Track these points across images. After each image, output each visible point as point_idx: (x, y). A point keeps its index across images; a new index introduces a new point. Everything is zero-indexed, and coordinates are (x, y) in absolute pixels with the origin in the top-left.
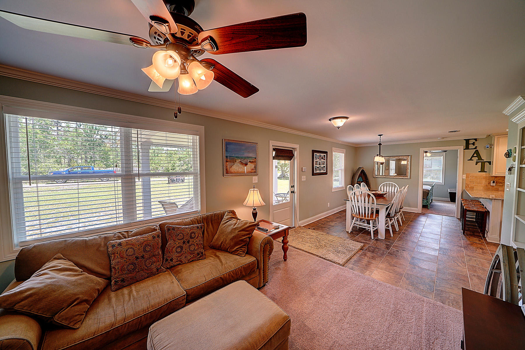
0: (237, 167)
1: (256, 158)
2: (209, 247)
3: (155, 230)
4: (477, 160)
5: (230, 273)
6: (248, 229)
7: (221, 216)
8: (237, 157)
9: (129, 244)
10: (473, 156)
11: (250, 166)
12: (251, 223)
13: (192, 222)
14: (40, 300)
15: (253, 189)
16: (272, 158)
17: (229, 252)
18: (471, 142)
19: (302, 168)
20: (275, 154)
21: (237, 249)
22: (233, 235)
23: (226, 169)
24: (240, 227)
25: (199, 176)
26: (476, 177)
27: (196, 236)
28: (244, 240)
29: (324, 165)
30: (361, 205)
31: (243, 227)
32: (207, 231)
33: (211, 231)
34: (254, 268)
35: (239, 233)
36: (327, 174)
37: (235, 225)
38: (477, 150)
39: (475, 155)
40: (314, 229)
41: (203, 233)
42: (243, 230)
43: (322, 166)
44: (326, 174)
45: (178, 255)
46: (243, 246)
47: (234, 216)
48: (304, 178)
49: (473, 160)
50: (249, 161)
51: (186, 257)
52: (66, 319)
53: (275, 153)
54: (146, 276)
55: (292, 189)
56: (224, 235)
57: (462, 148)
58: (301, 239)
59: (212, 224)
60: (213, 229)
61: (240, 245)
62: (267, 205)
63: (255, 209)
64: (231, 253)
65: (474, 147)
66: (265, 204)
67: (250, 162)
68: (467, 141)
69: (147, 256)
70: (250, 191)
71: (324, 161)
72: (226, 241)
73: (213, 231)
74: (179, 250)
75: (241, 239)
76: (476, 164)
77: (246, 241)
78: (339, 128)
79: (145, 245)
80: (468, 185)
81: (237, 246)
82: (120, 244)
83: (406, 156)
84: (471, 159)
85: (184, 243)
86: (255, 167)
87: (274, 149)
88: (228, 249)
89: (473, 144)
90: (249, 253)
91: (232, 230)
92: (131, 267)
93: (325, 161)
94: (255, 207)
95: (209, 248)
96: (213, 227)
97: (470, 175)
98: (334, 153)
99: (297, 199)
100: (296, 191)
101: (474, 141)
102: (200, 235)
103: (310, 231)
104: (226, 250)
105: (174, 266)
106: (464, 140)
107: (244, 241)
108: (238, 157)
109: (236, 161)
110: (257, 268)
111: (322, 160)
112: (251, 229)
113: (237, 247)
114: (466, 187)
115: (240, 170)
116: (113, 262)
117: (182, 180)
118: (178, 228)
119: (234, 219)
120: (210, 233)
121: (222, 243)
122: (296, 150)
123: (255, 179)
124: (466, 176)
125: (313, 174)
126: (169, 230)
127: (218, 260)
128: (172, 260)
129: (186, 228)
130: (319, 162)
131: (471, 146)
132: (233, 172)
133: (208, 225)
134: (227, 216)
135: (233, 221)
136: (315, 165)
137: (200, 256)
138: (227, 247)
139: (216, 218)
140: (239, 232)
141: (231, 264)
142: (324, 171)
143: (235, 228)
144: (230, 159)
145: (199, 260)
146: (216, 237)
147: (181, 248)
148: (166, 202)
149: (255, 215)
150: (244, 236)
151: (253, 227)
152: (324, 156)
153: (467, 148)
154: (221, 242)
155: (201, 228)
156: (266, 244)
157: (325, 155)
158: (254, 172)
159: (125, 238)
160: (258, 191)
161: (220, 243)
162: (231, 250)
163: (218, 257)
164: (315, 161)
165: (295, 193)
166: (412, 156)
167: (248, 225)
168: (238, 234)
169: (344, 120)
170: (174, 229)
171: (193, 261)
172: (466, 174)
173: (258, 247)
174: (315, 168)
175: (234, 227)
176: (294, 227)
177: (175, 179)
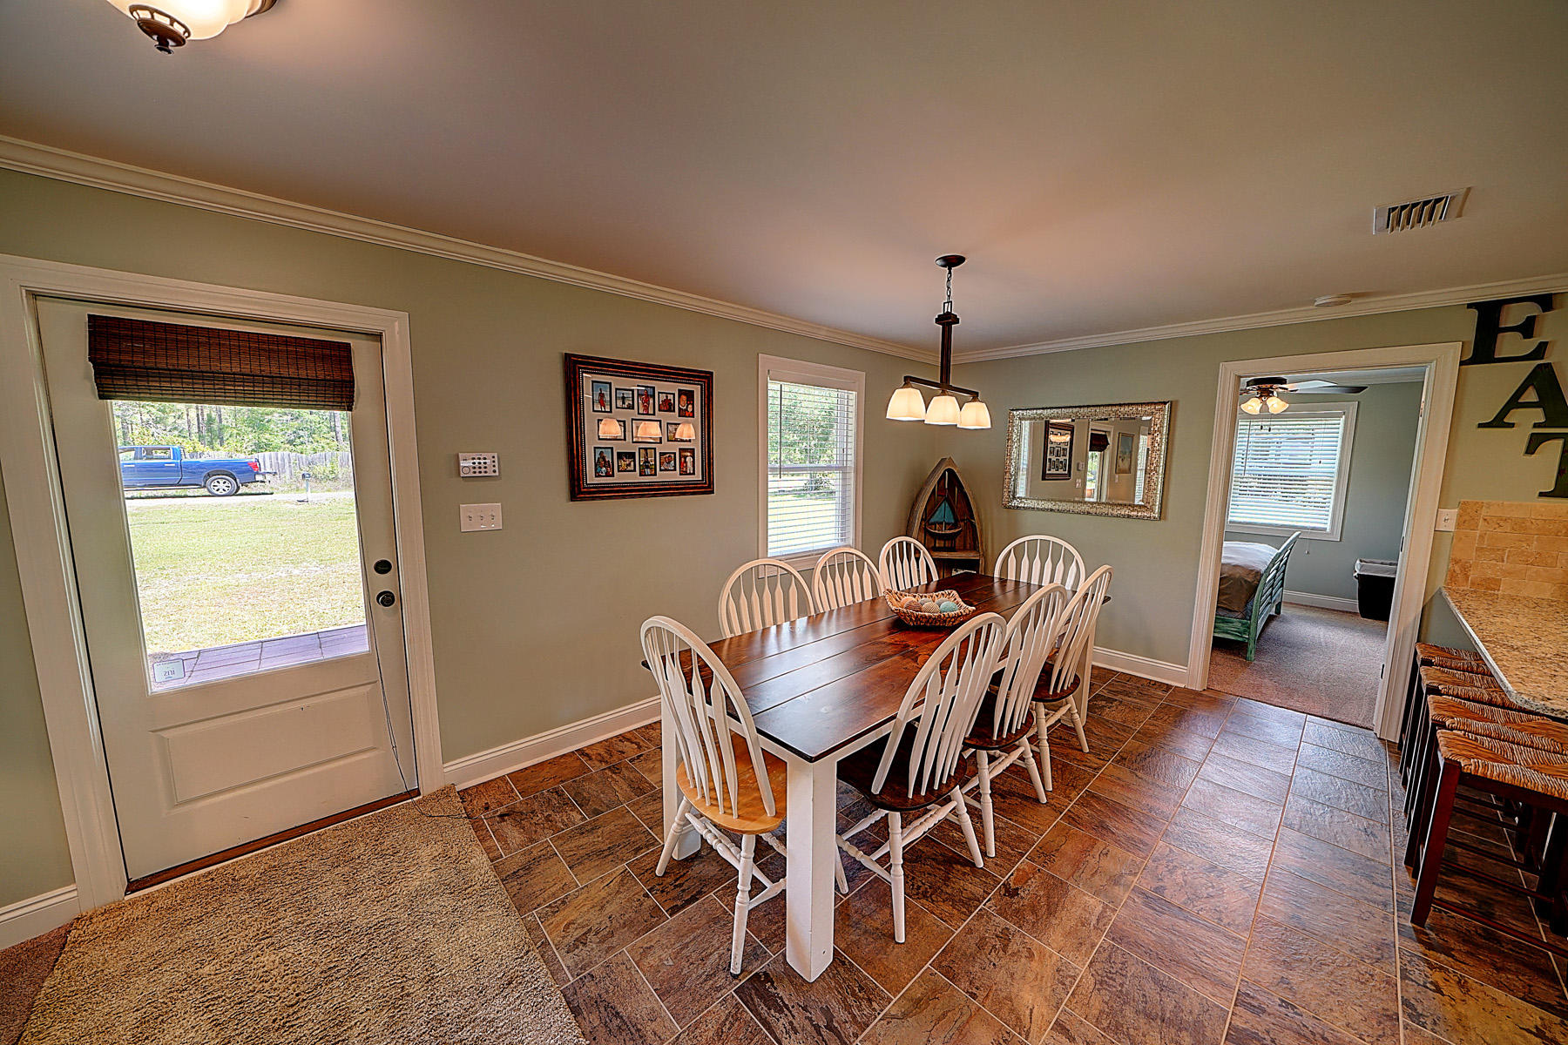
4: (1536, 426)
10: (1514, 403)
18: (1513, 316)
26: (1520, 526)
36: (711, 490)
38: (1548, 365)
39: (1531, 396)
48: (483, 516)
49: (1512, 425)
55: (383, 582)
57: (1452, 353)
65: (1530, 345)
68: (1489, 316)
76: (1530, 450)
80: (1465, 570)
83: (1148, 404)
84: (1499, 422)
89: (1527, 329)
97: (1484, 512)
98: (771, 386)
99: (414, 639)
100: (403, 589)
101: (1533, 309)
106: (1470, 306)
114: (1452, 577)
124: (1460, 515)
125: (579, 491)
131: (1509, 344)
136: (592, 442)
153: (1483, 351)
164: (592, 417)
165: (408, 599)
166: (1181, 405)
172: (1463, 506)
174: (598, 460)
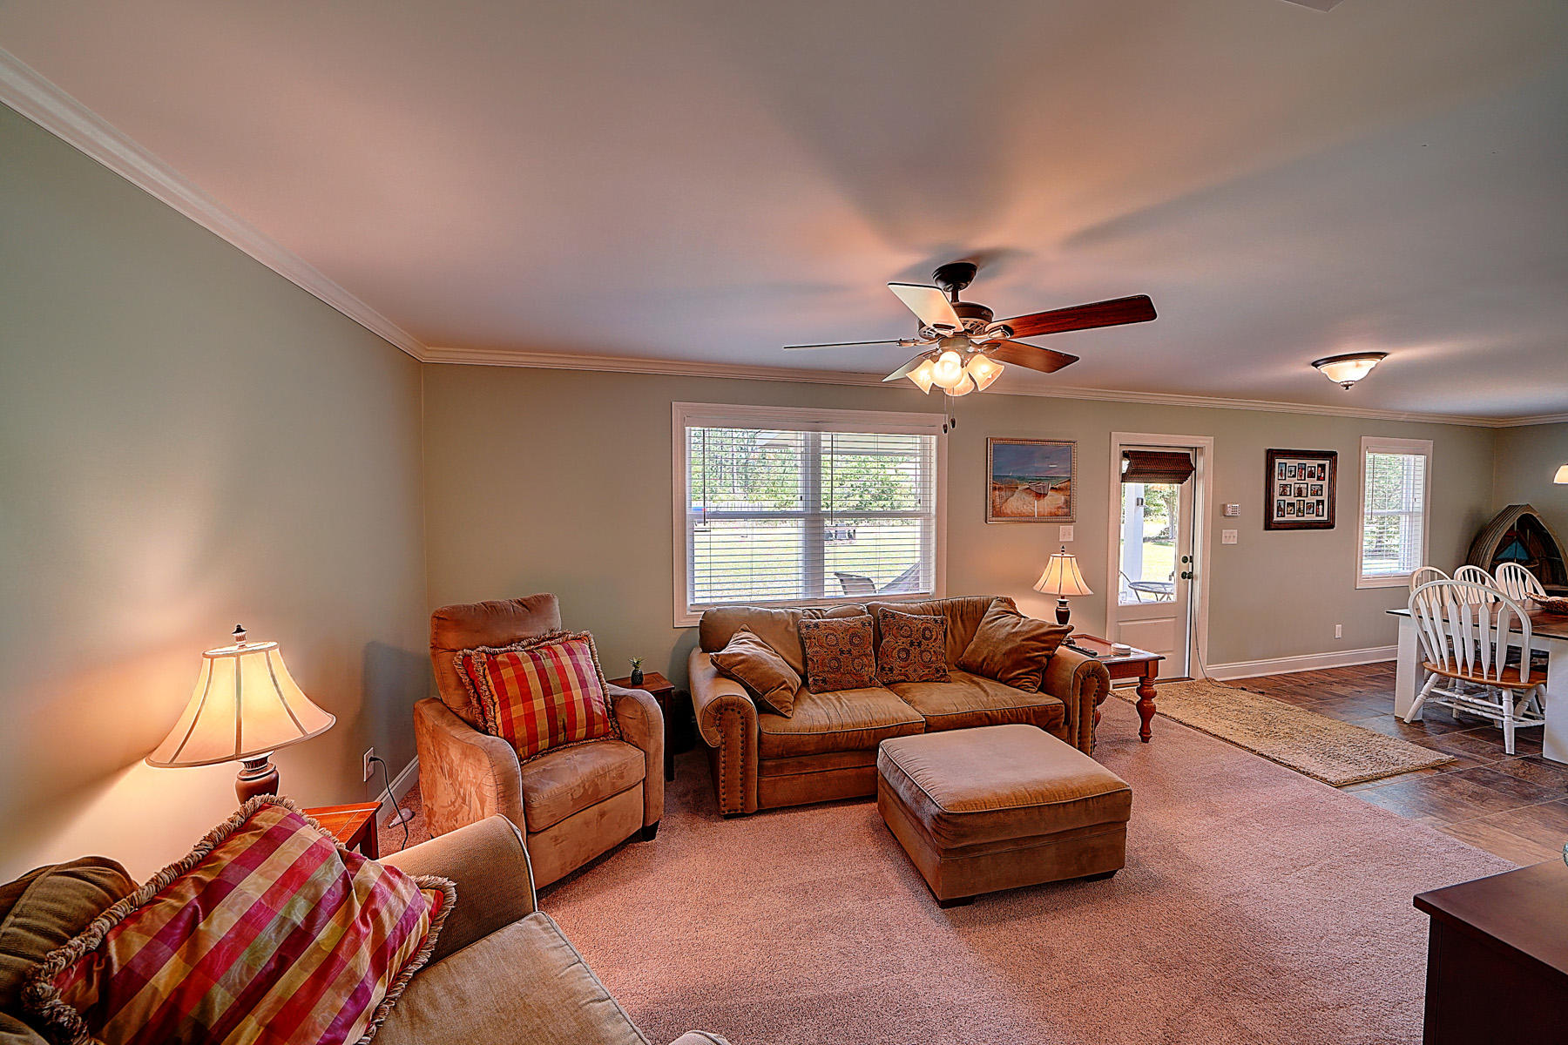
0: (1018, 502)
1: (1070, 480)
2: (956, 665)
3: (862, 613)
5: (1005, 712)
6: (1045, 638)
7: (985, 607)
8: (1019, 478)
9: (829, 628)
11: (1054, 500)
12: (1052, 626)
13: (924, 611)
14: (752, 669)
15: (1060, 555)
16: (1119, 478)
17: (1000, 681)
19: (1224, 506)
20: (1127, 467)
21: (1019, 674)
22: (1009, 647)
23: (993, 507)
24: (1027, 632)
25: (934, 521)
27: (934, 637)
28: (1036, 659)
29: (1320, 498)
30: (1461, 634)
31: (1035, 633)
32: (951, 632)
33: (961, 637)
34: (1056, 719)
35: (1025, 643)
36: (1332, 526)
37: (1014, 627)
40: (1262, 693)
41: (945, 636)
42: (1034, 638)
43: (1314, 499)
44: (1329, 525)
45: (902, 664)
46: (1030, 671)
47: (1012, 610)
48: (1230, 537)
50: (1050, 486)
51: (915, 670)
52: (777, 702)
53: (1130, 465)
54: (855, 684)
55: (1186, 568)
56: (988, 646)
58: (1207, 709)
59: (962, 621)
60: (966, 631)
61: (1026, 667)
62: (1099, 598)
63: (1065, 603)
64: (1005, 683)
66: (1090, 592)
67: (1052, 488)
69: (855, 653)
70: (1051, 558)
71: (1320, 483)
72: (993, 656)
73: (963, 636)
74: (903, 655)
75: (1028, 655)
77: (1040, 662)
78: (1351, 385)
79: (851, 633)
81: (1019, 669)
82: (816, 625)
85: (912, 644)
86: (1068, 503)
87: (1126, 455)
88: (998, 672)
90: (1045, 688)
91: (1008, 635)
92: (834, 664)
93: (1325, 483)
94: (1063, 597)
95: (955, 668)
96: (964, 627)
98: (1369, 456)
99: (1202, 598)
100: (1197, 571)
102: (940, 637)
103: (1245, 697)
104: (992, 676)
105: (896, 682)
107: (1036, 661)
108: (1022, 479)
109: (1017, 488)
110: (1064, 723)
111: (1314, 481)
112: (1052, 639)
113: (1018, 672)
115: (1026, 509)
116: (809, 651)
117: (849, 533)
118: (901, 616)
119: (1011, 615)
120: (958, 639)
121: (984, 660)
122: (1202, 454)
123: (1066, 533)
125: (1269, 525)
126: (885, 616)
127: (978, 689)
128: (891, 670)
129: (916, 619)
130: (1297, 486)
132: (1009, 512)
133: (954, 622)
134: (995, 607)
135: (1012, 619)
136: (1277, 497)
137: (940, 677)
138: (996, 670)
139: (971, 608)
140: (1023, 640)
141: (1006, 698)
142: (1317, 515)
143: (1016, 632)
144: (1002, 483)
145: (940, 682)
146: (971, 647)
147: (908, 652)
148: (852, 576)
149: (1063, 617)
150: (1036, 650)
151: (1058, 636)
152: (1323, 467)
154: (983, 657)
155: (942, 623)
156: (1089, 677)
157: (1327, 463)
158: (1065, 514)
159: (819, 618)
160: (1074, 559)
161: (980, 660)
162: (1005, 676)
163: (978, 684)
164: (1277, 483)
165: (1197, 578)
167: (1045, 630)
168: (1021, 646)
169: (1368, 365)
170: (893, 616)
171: (927, 681)
173: (1068, 679)
174: (1279, 507)
175: (1014, 631)
176: (1189, 679)
177: (832, 532)
